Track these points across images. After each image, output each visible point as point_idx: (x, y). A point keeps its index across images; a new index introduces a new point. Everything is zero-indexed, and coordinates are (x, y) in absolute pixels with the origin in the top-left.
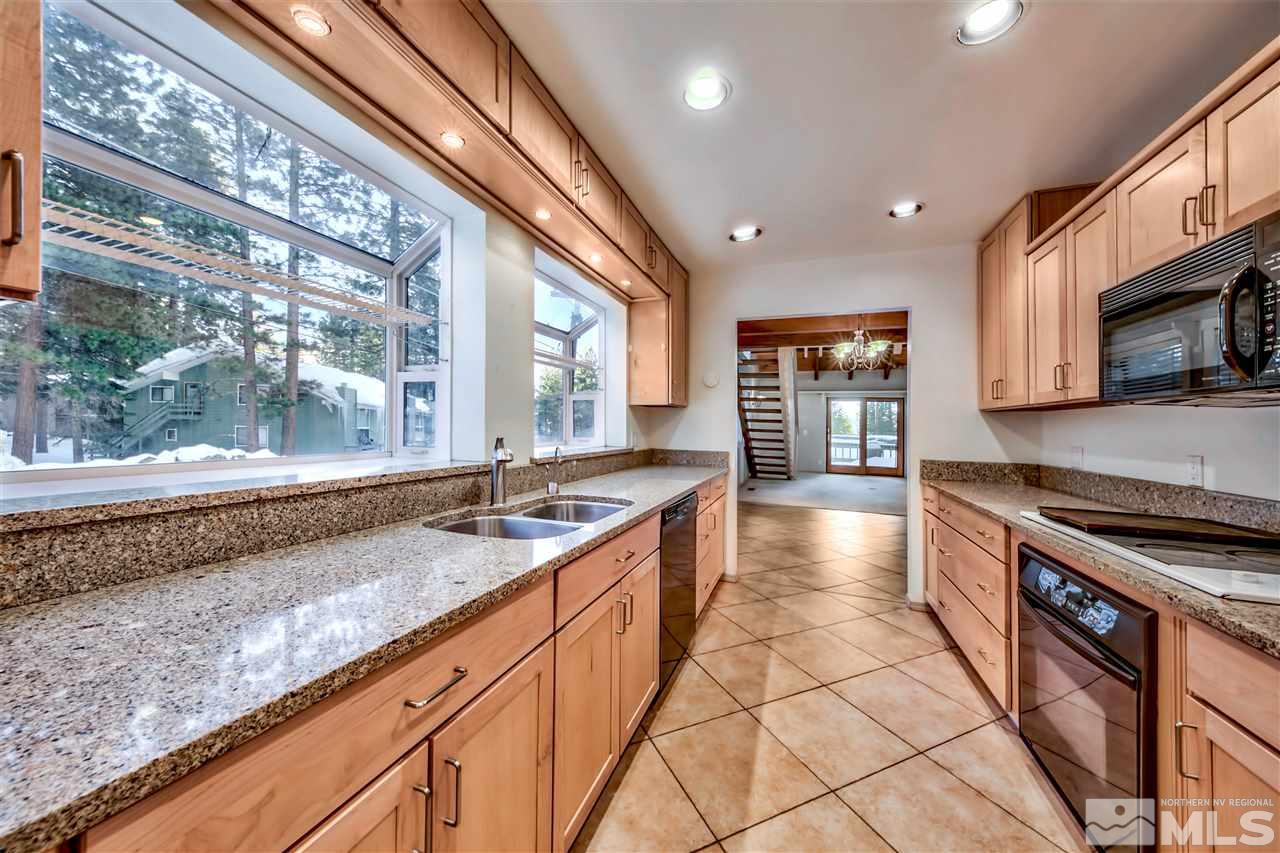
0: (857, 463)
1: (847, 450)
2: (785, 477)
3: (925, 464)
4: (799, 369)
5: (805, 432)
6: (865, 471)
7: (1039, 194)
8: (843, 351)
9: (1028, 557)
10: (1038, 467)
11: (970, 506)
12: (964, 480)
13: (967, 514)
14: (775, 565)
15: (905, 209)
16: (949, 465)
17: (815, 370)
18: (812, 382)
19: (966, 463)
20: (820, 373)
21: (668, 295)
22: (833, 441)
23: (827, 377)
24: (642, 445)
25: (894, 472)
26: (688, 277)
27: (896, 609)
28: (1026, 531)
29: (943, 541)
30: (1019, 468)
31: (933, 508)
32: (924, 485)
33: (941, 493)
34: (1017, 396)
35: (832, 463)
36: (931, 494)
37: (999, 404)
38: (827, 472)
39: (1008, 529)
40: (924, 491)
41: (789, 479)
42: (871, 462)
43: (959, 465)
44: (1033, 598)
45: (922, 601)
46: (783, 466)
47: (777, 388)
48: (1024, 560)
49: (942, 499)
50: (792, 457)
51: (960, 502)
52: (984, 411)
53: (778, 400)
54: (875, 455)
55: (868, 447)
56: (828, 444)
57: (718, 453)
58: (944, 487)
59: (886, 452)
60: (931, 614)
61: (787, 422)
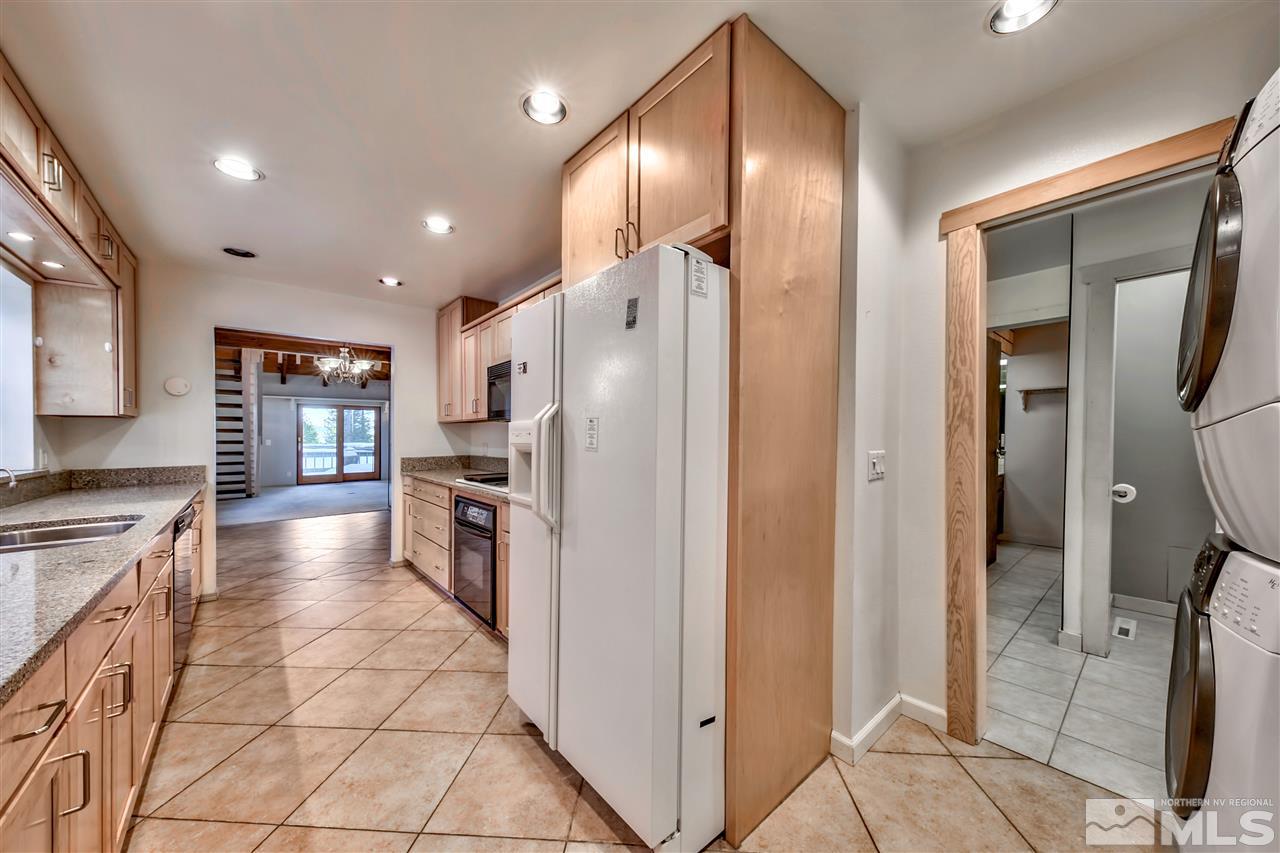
0: (334, 472)
1: (319, 460)
2: (244, 495)
3: (404, 461)
4: (265, 370)
5: (268, 442)
6: (342, 478)
7: (466, 297)
8: (328, 364)
9: (461, 502)
10: (469, 457)
11: (432, 483)
12: (429, 470)
13: (430, 488)
14: (260, 574)
15: (391, 281)
16: (420, 460)
17: (282, 372)
18: (278, 386)
19: (429, 458)
20: (288, 376)
21: (118, 287)
22: (305, 450)
23: (296, 382)
24: (55, 466)
25: (371, 477)
26: (137, 264)
27: (382, 571)
28: (459, 489)
29: (416, 511)
30: (460, 458)
31: (408, 490)
32: (403, 476)
33: (416, 478)
34: (457, 415)
35: (304, 474)
36: (408, 481)
37: (449, 419)
38: (298, 484)
39: (450, 489)
40: (403, 480)
41: (249, 496)
42: (348, 469)
43: (426, 459)
44: (461, 522)
45: (401, 559)
46: (243, 482)
47: (239, 393)
48: (457, 503)
49: (416, 482)
50: (254, 471)
51: (426, 481)
52: (441, 423)
53: (239, 406)
54: (351, 462)
55: (345, 455)
56: (299, 455)
57: (189, 468)
58: (417, 475)
59: (363, 459)
60: (409, 565)
61: (250, 431)
